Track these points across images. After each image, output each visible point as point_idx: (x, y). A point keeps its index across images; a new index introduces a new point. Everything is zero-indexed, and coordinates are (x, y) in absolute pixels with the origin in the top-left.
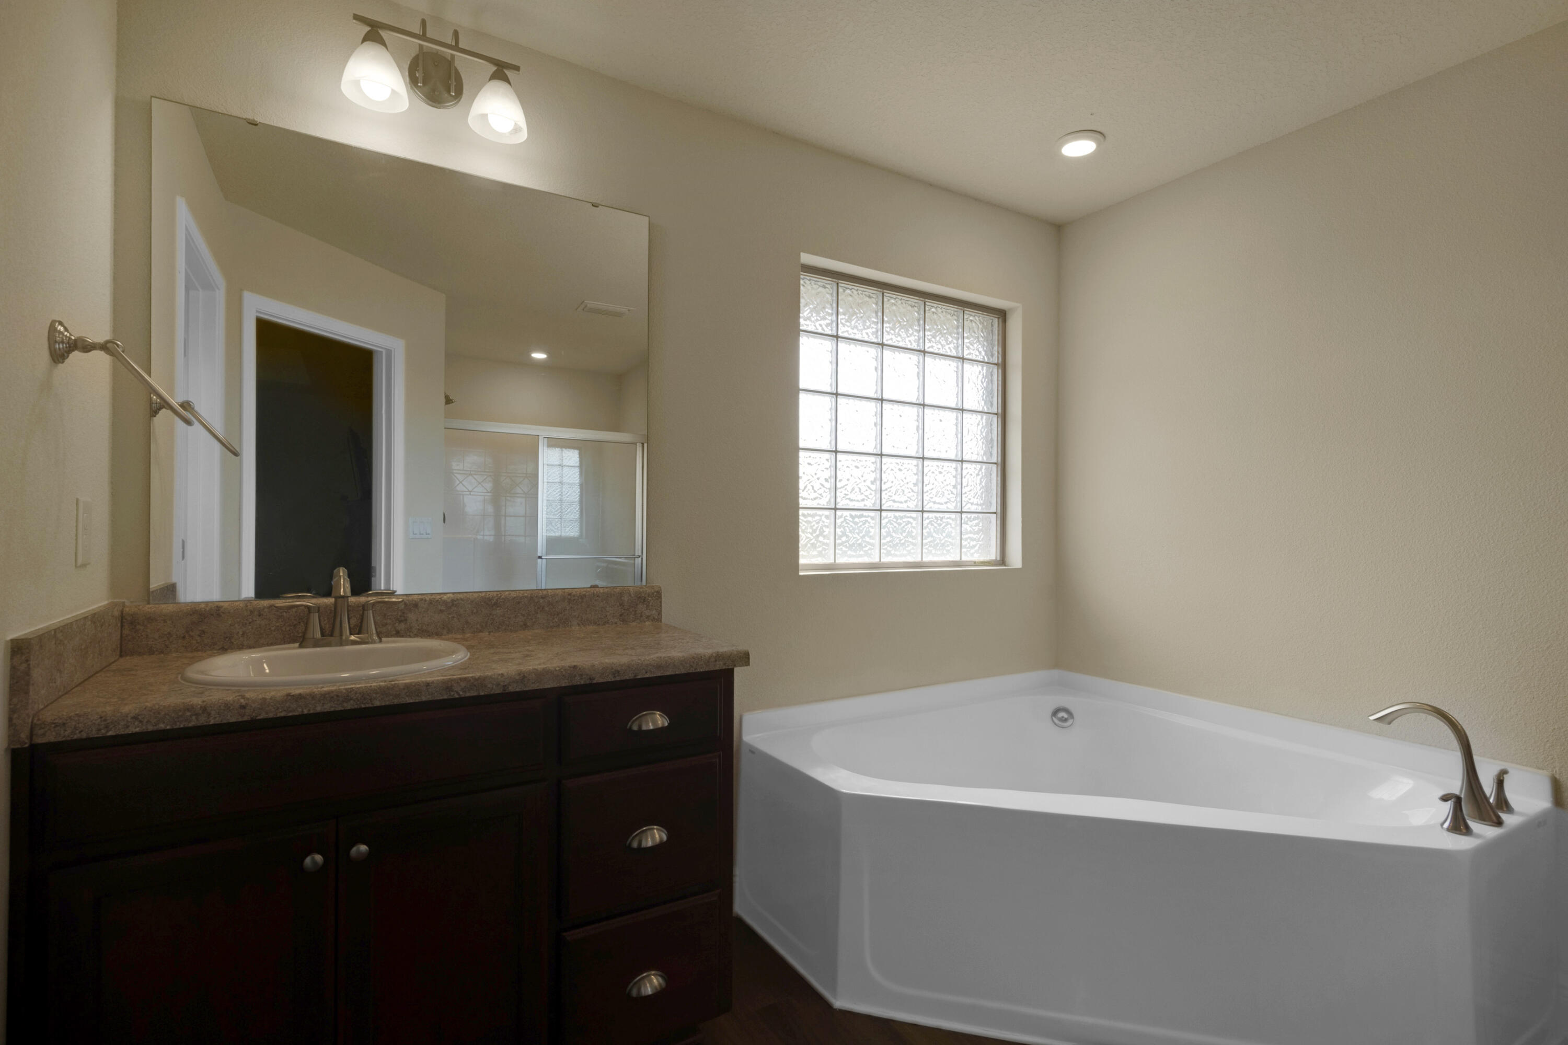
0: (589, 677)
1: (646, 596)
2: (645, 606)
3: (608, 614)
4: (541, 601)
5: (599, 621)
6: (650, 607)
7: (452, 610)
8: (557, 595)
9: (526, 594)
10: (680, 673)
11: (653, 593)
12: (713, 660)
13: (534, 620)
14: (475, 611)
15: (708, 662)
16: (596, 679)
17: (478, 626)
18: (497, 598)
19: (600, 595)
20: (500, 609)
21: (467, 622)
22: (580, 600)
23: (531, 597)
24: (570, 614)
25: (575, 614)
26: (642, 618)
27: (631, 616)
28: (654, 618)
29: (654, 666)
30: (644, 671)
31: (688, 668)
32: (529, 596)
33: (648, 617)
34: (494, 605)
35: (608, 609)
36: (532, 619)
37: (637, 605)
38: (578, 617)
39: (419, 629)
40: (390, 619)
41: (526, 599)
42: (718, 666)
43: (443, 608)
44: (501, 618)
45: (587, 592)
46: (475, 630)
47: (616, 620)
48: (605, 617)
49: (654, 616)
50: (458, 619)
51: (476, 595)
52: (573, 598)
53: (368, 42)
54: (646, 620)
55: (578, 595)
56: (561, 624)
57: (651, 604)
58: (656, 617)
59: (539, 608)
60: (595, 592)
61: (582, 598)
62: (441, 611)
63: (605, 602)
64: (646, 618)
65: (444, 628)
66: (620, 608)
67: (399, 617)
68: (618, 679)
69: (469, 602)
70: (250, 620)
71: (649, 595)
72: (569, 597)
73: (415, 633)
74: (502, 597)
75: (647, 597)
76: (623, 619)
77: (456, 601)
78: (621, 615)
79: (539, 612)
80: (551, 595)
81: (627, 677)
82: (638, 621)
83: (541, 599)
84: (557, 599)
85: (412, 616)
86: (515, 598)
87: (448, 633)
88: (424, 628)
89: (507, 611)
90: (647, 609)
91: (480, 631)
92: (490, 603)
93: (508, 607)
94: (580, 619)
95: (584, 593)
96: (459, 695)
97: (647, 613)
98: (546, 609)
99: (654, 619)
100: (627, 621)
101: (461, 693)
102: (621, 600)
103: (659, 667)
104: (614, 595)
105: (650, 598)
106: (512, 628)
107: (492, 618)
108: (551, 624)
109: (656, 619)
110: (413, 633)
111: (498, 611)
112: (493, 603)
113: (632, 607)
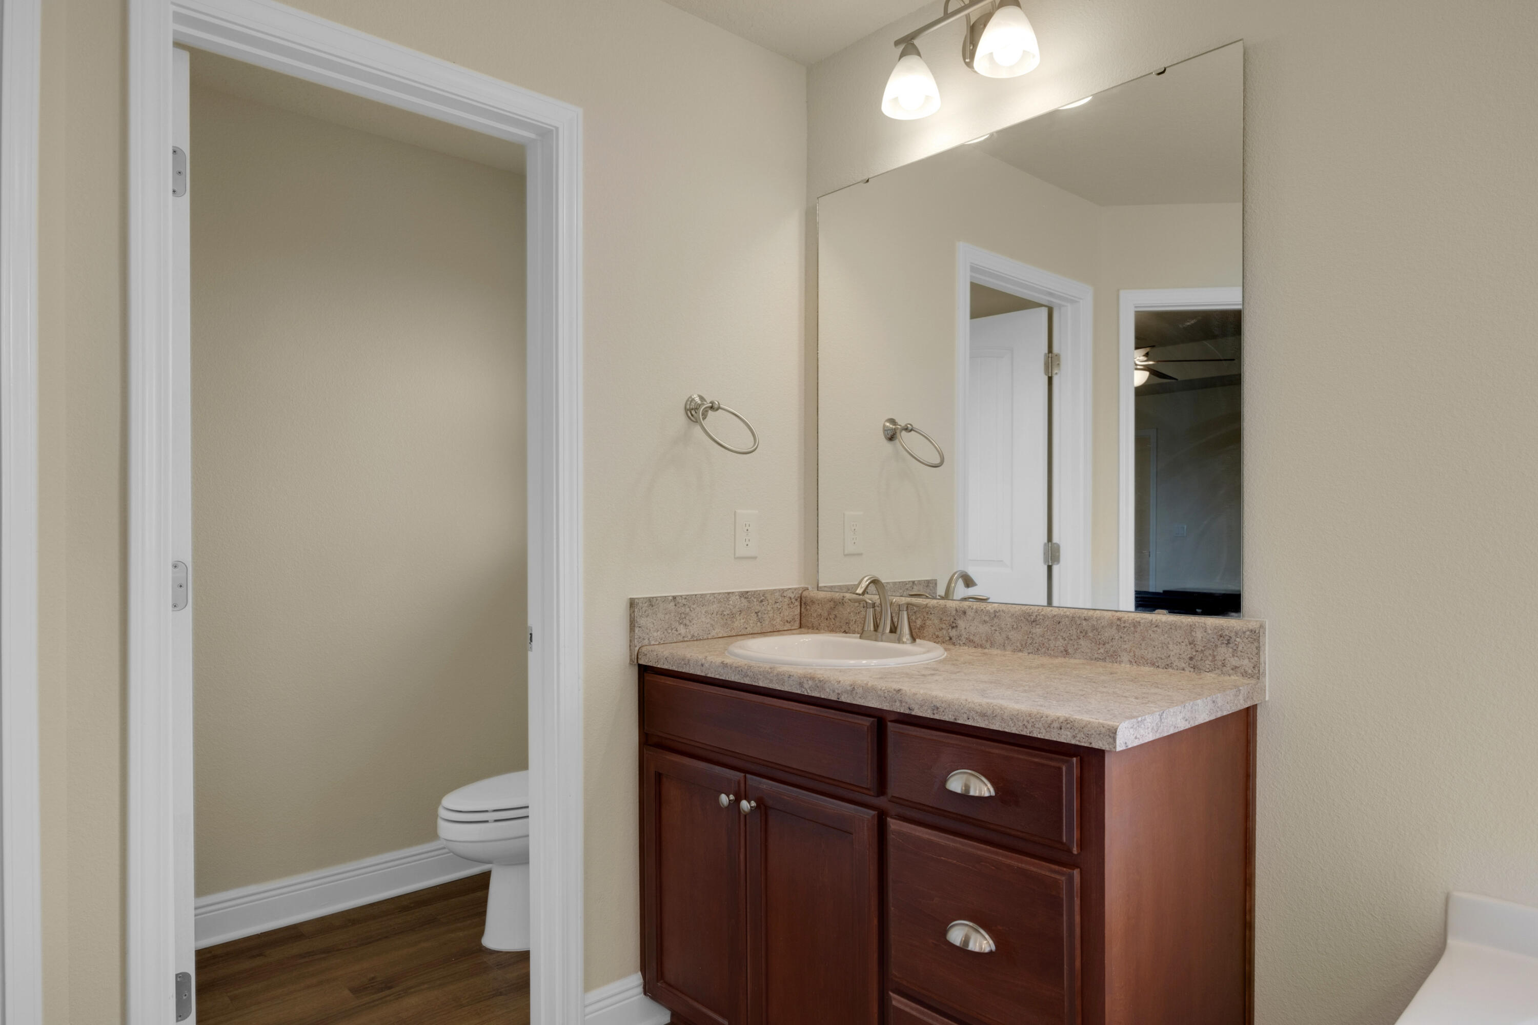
0: (908, 706)
1: (1233, 635)
2: (1231, 650)
3: (1172, 653)
4: (1084, 623)
5: (1158, 662)
6: (1239, 653)
7: (994, 622)
8: (1104, 618)
9: (1068, 613)
10: (1010, 731)
11: (1244, 633)
12: (1056, 725)
13: (1076, 646)
14: (1015, 626)
15: (1049, 727)
16: (915, 711)
17: (1018, 644)
18: (1036, 614)
19: (1160, 624)
20: (1040, 628)
21: (1008, 638)
22: (1132, 628)
23: (1073, 617)
24: (1120, 646)
25: (1125, 646)
26: (1225, 669)
27: (1207, 662)
28: (1246, 672)
29: (977, 713)
30: (965, 716)
31: (1021, 728)
32: (1071, 615)
33: (1235, 668)
34: (1034, 621)
35: (1171, 646)
36: (1074, 645)
37: (1216, 646)
38: (1130, 652)
39: (967, 639)
40: (945, 624)
41: (1067, 619)
42: (1064, 736)
43: (987, 618)
44: (1041, 639)
45: (1142, 619)
46: (1016, 648)
47: (1184, 665)
48: (1167, 658)
49: (1247, 669)
50: (1000, 633)
51: (1018, 607)
52: (1123, 625)
53: (904, 57)
54: (1231, 672)
55: (1130, 621)
56: (1107, 658)
57: (1240, 648)
58: (1250, 671)
59: (1081, 632)
60: (1154, 620)
61: (1135, 626)
62: (985, 622)
63: (1166, 635)
64: (1232, 669)
65: (987, 641)
66: (1189, 647)
67: (951, 623)
68: (937, 717)
69: (1010, 615)
70: (859, 611)
71: (1236, 633)
72: (1118, 623)
73: (964, 642)
74: (1042, 613)
75: (1234, 637)
76: (1194, 665)
77: (998, 612)
78: (1191, 659)
79: (1081, 637)
80: (1096, 618)
81: (946, 718)
82: (1217, 671)
83: (1084, 622)
84: (1103, 623)
85: (961, 624)
86: (1055, 616)
87: (991, 647)
88: (971, 637)
89: (1047, 631)
90: (1233, 656)
91: (1020, 650)
92: (1029, 619)
93: (1047, 625)
94: (1132, 654)
95: (1138, 620)
96: (808, 693)
97: (1234, 661)
98: (1090, 634)
99: (1245, 674)
100: (1200, 669)
101: (809, 691)
102: (1192, 636)
103: (983, 715)
104: (1180, 627)
105: (1238, 640)
106: (1052, 653)
107: (1031, 637)
108: (1096, 656)
109: (1249, 674)
110: (962, 641)
111: (1037, 630)
112: (1032, 620)
113: (1209, 649)
